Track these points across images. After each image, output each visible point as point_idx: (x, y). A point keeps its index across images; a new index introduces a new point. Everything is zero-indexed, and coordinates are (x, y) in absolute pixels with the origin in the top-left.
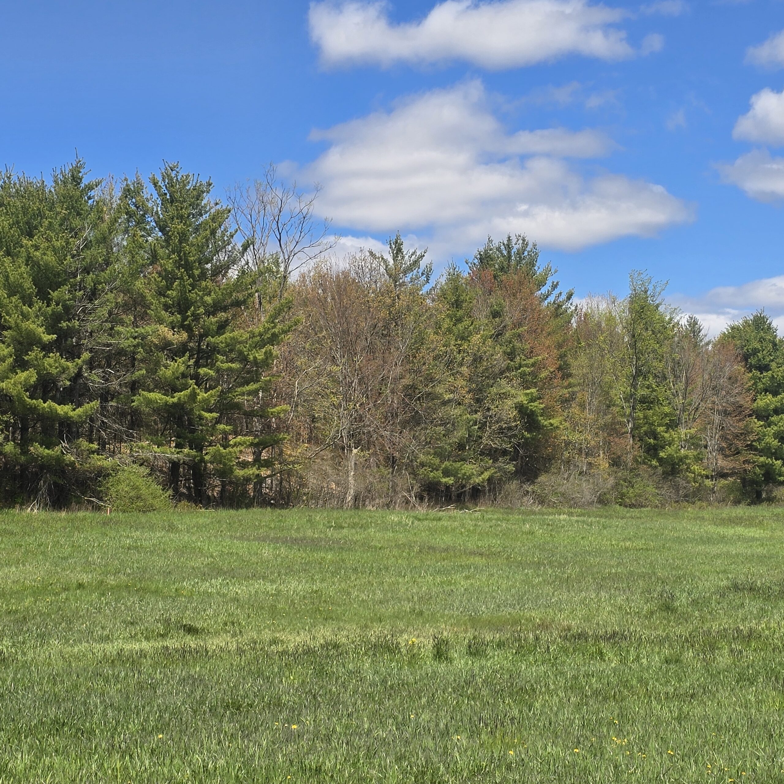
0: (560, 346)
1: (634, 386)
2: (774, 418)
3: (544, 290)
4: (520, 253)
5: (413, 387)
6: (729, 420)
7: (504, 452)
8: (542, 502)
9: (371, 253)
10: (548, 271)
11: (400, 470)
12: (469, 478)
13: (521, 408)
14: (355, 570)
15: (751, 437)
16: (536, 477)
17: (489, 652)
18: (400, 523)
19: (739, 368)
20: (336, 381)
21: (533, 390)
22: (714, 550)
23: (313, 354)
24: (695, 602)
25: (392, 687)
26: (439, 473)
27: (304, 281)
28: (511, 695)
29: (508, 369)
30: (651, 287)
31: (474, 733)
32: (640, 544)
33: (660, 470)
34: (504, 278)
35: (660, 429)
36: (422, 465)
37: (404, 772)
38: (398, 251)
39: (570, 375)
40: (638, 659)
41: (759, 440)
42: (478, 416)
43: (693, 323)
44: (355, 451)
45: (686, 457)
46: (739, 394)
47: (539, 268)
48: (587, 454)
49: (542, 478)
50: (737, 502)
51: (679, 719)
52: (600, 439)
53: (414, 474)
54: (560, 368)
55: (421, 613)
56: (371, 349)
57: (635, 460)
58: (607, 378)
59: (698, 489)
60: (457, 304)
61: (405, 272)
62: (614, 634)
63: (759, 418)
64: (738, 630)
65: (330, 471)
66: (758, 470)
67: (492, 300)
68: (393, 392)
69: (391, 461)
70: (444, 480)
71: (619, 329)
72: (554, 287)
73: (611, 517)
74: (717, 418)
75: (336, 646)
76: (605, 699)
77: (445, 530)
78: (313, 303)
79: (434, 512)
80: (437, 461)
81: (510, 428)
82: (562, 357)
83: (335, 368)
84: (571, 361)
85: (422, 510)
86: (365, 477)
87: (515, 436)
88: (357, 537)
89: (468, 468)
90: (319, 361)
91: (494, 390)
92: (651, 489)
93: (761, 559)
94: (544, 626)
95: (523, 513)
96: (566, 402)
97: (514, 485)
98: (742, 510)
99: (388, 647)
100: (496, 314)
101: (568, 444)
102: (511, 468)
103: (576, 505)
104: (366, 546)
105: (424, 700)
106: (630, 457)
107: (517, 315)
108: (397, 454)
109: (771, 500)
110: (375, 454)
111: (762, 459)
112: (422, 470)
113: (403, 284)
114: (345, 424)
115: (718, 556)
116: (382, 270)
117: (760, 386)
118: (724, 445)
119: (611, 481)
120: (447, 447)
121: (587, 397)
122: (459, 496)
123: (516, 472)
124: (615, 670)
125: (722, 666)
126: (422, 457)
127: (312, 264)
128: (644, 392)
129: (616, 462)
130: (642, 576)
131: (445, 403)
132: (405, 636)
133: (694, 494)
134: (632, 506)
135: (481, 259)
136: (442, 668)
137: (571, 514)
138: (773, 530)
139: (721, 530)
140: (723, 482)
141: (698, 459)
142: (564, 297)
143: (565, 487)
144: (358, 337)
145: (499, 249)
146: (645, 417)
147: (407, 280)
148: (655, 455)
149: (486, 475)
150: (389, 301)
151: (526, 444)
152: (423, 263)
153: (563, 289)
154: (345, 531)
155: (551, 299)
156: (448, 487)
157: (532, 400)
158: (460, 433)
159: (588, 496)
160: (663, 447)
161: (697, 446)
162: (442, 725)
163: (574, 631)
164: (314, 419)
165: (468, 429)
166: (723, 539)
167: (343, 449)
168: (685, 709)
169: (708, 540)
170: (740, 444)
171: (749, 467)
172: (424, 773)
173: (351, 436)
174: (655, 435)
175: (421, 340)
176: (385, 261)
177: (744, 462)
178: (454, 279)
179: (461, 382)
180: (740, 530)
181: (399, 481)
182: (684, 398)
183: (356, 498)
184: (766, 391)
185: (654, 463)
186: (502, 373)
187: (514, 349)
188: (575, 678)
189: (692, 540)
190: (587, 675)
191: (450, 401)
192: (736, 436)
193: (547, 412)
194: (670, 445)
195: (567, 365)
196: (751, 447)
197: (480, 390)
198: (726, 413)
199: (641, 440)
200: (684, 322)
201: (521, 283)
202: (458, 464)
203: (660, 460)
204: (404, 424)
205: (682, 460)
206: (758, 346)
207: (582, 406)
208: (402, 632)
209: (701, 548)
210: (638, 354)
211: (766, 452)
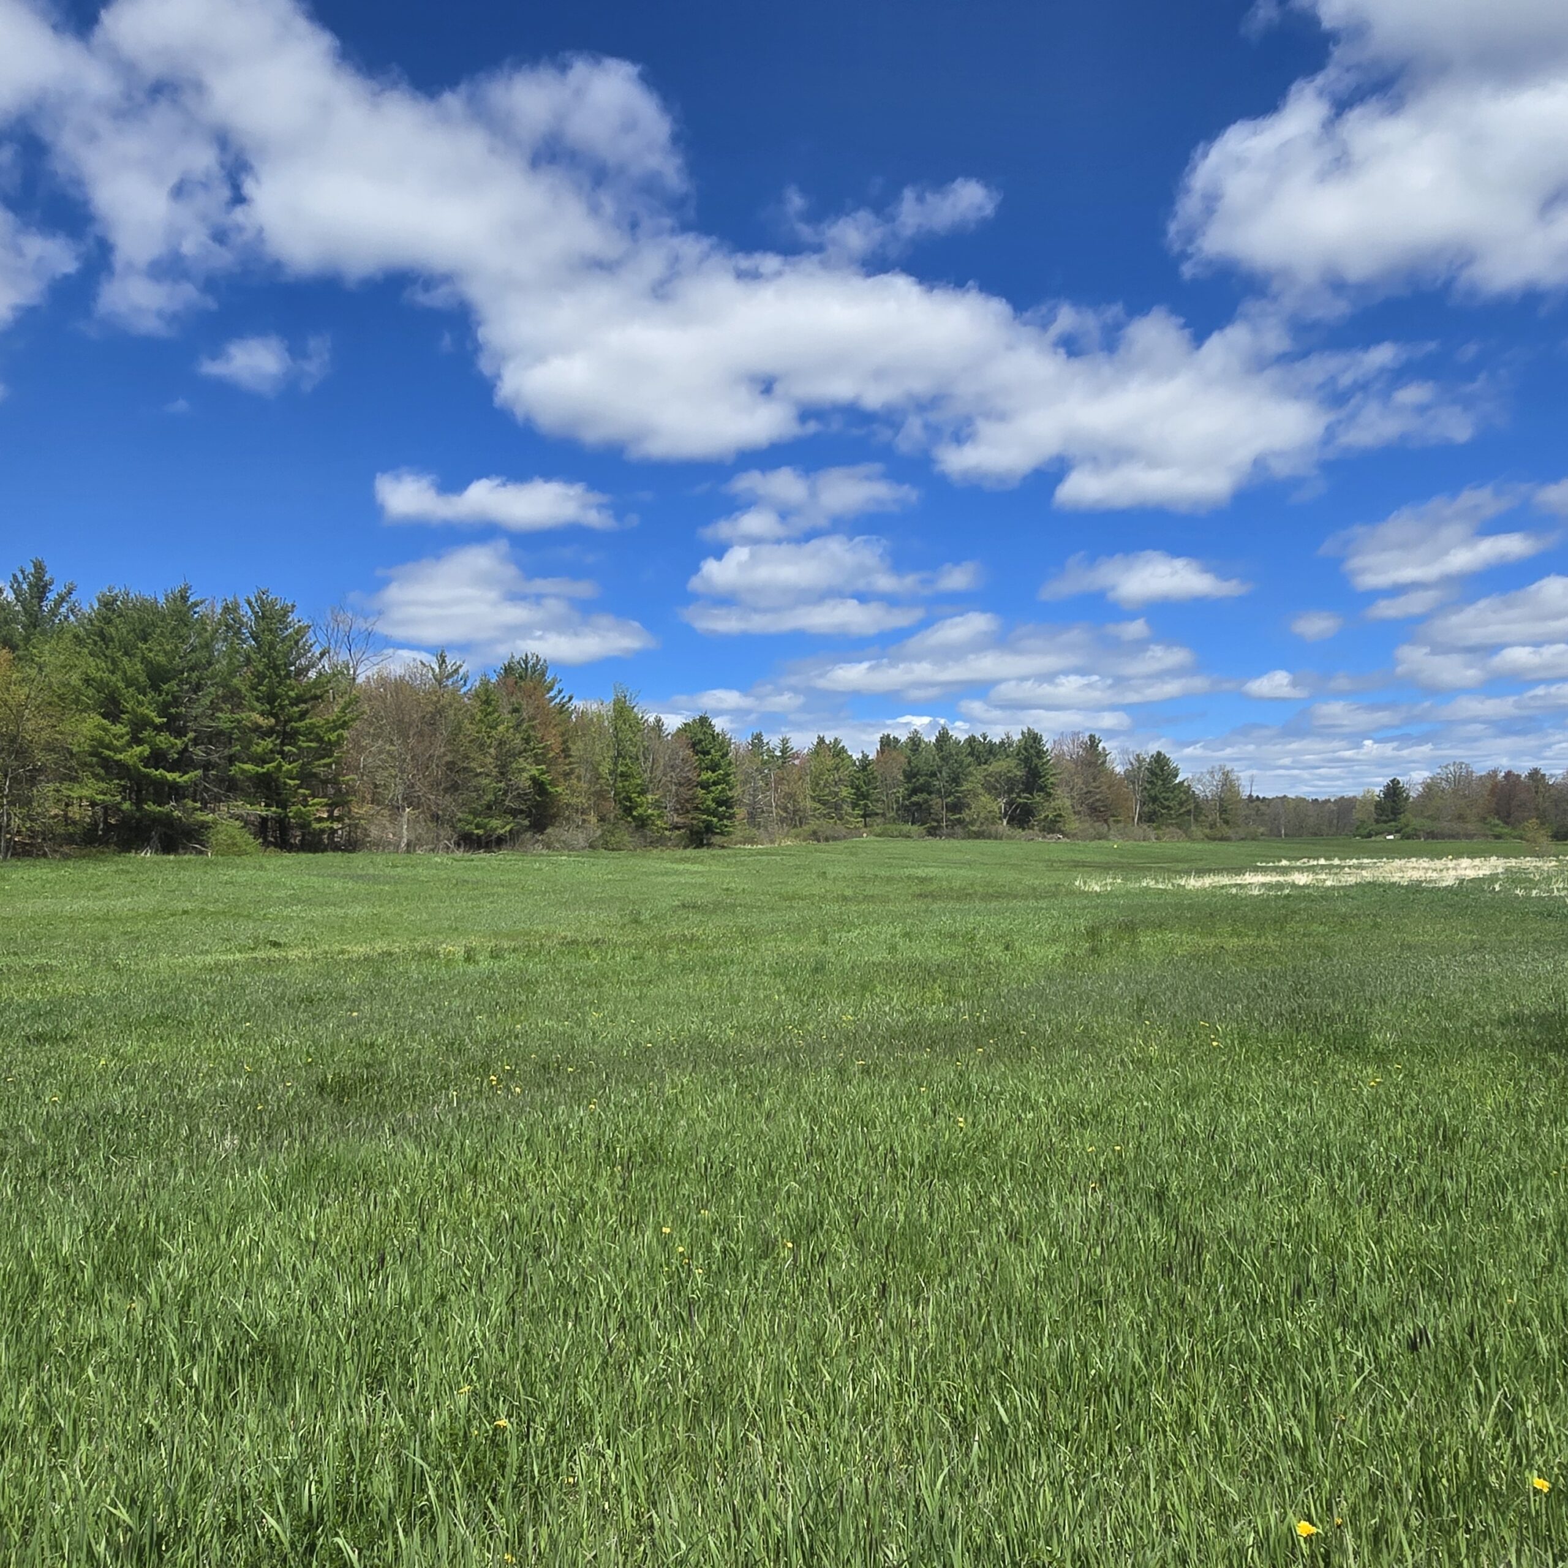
0: (563, 735)
1: (615, 764)
2: (713, 788)
3: (552, 694)
4: (534, 666)
5: (453, 763)
6: (681, 789)
7: (522, 812)
8: (549, 848)
9: (422, 663)
10: (554, 680)
11: (442, 824)
12: (495, 829)
13: (533, 779)
14: (406, 898)
15: (697, 801)
16: (545, 829)
17: (506, 955)
18: (442, 863)
19: (689, 752)
20: (394, 758)
21: (543, 767)
22: (671, 880)
23: (376, 737)
24: (655, 917)
25: (432, 983)
26: (473, 827)
27: (369, 682)
28: (521, 986)
29: (525, 750)
30: (628, 694)
31: (492, 1015)
32: (618, 877)
33: (633, 824)
34: (522, 684)
35: (633, 795)
36: (460, 820)
37: (438, 1043)
38: (442, 662)
39: (570, 756)
40: (613, 957)
41: (702, 803)
42: (502, 785)
43: (658, 720)
44: (408, 810)
45: (652, 815)
46: (689, 771)
47: (549, 678)
48: (582, 813)
49: (549, 830)
50: (685, 847)
51: (639, 998)
52: (592, 802)
53: (453, 827)
54: (563, 751)
55: (456, 929)
56: (420, 734)
57: (616, 817)
58: (598, 758)
59: (660, 837)
60: (487, 702)
61: (448, 678)
62: (597, 941)
63: (702, 788)
64: (684, 935)
65: (388, 824)
66: (701, 825)
67: (513, 699)
68: (437, 766)
69: (436, 818)
70: (476, 832)
71: (606, 723)
72: (560, 692)
73: (598, 858)
74: (674, 788)
75: (390, 954)
76: (589, 986)
77: (476, 868)
78: (375, 698)
79: (468, 855)
80: (471, 817)
81: (526, 794)
82: (565, 742)
83: (393, 748)
84: (571, 745)
85: (459, 854)
86: (416, 830)
87: (529, 800)
88: (410, 874)
89: (495, 823)
90: (380, 742)
91: (514, 765)
92: (627, 838)
93: (702, 886)
94: (548, 936)
95: (535, 855)
96: (567, 775)
97: (528, 835)
98: (690, 852)
99: (429, 953)
100: (516, 710)
101: (568, 805)
102: (526, 823)
103: (573, 849)
104: (415, 880)
105: (456, 992)
106: (612, 815)
107: (532, 711)
108: (440, 813)
109: (710, 845)
110: (423, 812)
111: (705, 816)
112: (459, 825)
113: (446, 686)
114: (401, 788)
115: (672, 885)
116: (430, 675)
117: (703, 765)
118: (678, 807)
119: (599, 832)
120: (480, 808)
121: (583, 772)
122: (487, 843)
123: (530, 827)
124: (596, 965)
125: (671, 961)
126: (460, 815)
127: (376, 668)
128: (624, 769)
129: (602, 819)
130: (618, 899)
131: (477, 775)
132: (444, 946)
133: (657, 841)
134: (613, 850)
135: (506, 670)
136: (471, 968)
137: (569, 856)
138: (710, 865)
139: (675, 866)
140: (677, 832)
141: (660, 816)
142: (566, 699)
143: (566, 836)
144: (411, 725)
145: (519, 663)
146: (624, 787)
147: (450, 683)
148: (630, 814)
149: (508, 828)
150: (435, 699)
151: (538, 805)
152: (461, 671)
153: (566, 694)
154: (399, 869)
155: (557, 700)
156: (479, 837)
157: (543, 773)
158: (490, 797)
159: (582, 844)
160: (635, 808)
161: (659, 807)
162: (468, 1010)
163: (569, 939)
164: (376, 786)
165: (495, 794)
166: (676, 873)
167: (398, 808)
168: (645, 991)
169: (666, 873)
170: (689, 806)
171: (695, 822)
172: (453, 1044)
173: (404, 799)
174: (629, 799)
175: (459, 727)
176: (432, 669)
177: (693, 819)
178: (485, 683)
179: (489, 760)
180: (688, 866)
181: (442, 833)
182: (651, 773)
183: (408, 845)
184: (707, 769)
185: (629, 819)
186: (521, 753)
187: (529, 736)
188: (568, 972)
189: (656, 874)
190: (577, 970)
191: (481, 773)
192: (687, 801)
193: (553, 783)
194: (641, 806)
195: (569, 749)
196: (697, 808)
197: (504, 766)
198: (680, 784)
199: (620, 803)
200: (652, 719)
201: (535, 688)
202: (486, 820)
203: (634, 817)
204: (446, 790)
205: (649, 817)
206: (702, 737)
207: (579, 778)
208: (442, 943)
209: (660, 879)
210: (619, 741)
211: (707, 811)
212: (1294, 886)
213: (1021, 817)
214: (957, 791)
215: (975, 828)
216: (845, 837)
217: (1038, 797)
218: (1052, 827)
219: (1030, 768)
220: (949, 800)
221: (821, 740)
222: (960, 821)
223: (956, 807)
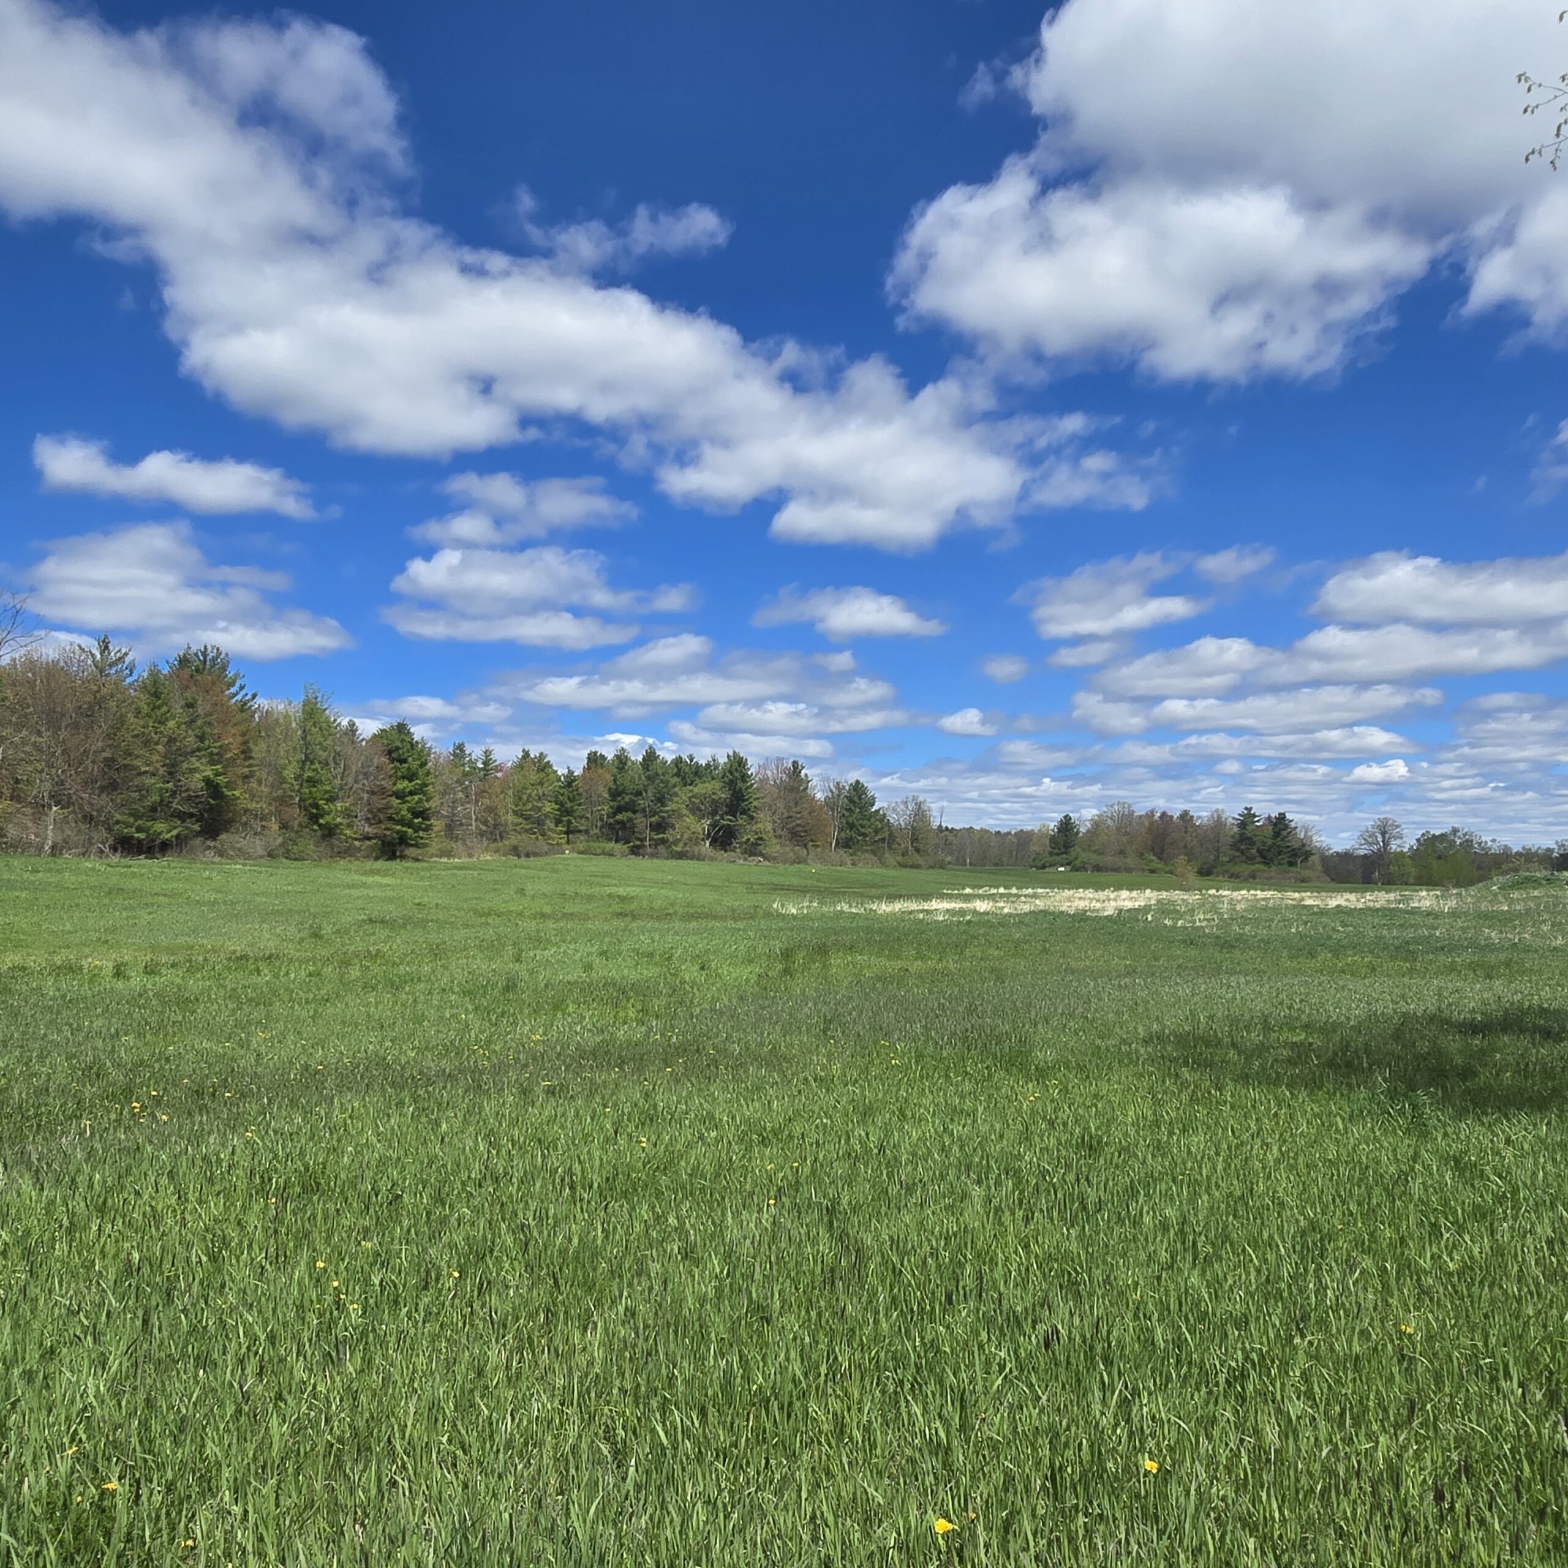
0: (243, 735)
1: (302, 769)
2: (409, 798)
3: (233, 690)
4: (214, 659)
5: (113, 760)
6: (375, 798)
7: (191, 815)
8: (221, 855)
9: (80, 647)
10: (237, 675)
11: (96, 825)
12: (160, 834)
13: (208, 781)
14: (48, 907)
15: (390, 811)
16: (218, 835)
17: (164, 971)
18: (93, 869)
19: (384, 760)
20: (39, 750)
21: (219, 767)
22: (356, 893)
23: (19, 727)
24: (338, 931)
25: (70, 1001)
26: (134, 830)
27: (15, 665)
28: (178, 1004)
29: (199, 750)
30: (320, 695)
31: (140, 1035)
32: (299, 888)
33: (319, 833)
34: (199, 678)
35: (321, 802)
36: (118, 822)
37: (73, 1068)
38: (105, 648)
39: (251, 758)
40: (287, 974)
41: (397, 813)
42: (170, 785)
43: (352, 724)
44: (55, 809)
45: (341, 824)
46: (384, 779)
47: (230, 673)
48: (261, 819)
49: (223, 836)
50: (377, 859)
51: (313, 1018)
52: (273, 808)
53: (109, 830)
54: (243, 752)
55: (107, 942)
56: (76, 726)
57: (300, 825)
58: (282, 762)
59: (349, 848)
60: (156, 695)
61: (111, 666)
62: (270, 957)
63: (397, 798)
64: (369, 951)
65: (30, 824)
66: (395, 835)
67: (188, 694)
68: (93, 762)
69: (89, 819)
70: (136, 835)
71: (294, 725)
72: (242, 688)
73: (278, 867)
74: (366, 796)
75: (24, 969)
76: (258, 1004)
77: (134, 875)
78: (21, 684)
79: (126, 861)
80: (132, 820)
81: (197, 797)
82: (246, 743)
83: (41, 740)
84: (251, 745)
85: (115, 859)
86: (63, 831)
87: (201, 802)
88: (53, 880)
89: (159, 826)
90: (24, 732)
91: (185, 766)
92: (312, 847)
93: (391, 900)
94: (214, 950)
95: (206, 863)
96: (246, 778)
97: (198, 841)
98: (380, 864)
99: (71, 968)
100: (190, 706)
101: (246, 810)
102: (197, 827)
103: (249, 858)
104: (60, 887)
105: (99, 1010)
106: (296, 823)
107: (208, 708)
108: (95, 813)
109: (403, 857)
110: (74, 812)
111: (399, 827)
112: (117, 827)
113: (108, 675)
114: (48, 785)
115: (358, 898)
116: (89, 662)
117: (399, 774)
118: (370, 816)
119: (280, 840)
120: (141, 809)
121: (264, 776)
122: (150, 848)
123: (200, 832)
124: (267, 982)
125: (353, 977)
126: (118, 817)
127: (23, 651)
128: (311, 774)
129: (284, 826)
130: (298, 912)
131: (140, 774)
132: (90, 960)
133: (345, 852)
134: (296, 859)
135: (180, 661)
136: (120, 985)
137: (245, 865)
138: (402, 879)
139: (364, 879)
140: (368, 843)
141: (350, 826)
142: (249, 697)
143: (242, 844)
144: (63, 715)
145: (196, 655)
146: (310, 793)
147: (113, 671)
148: (317, 823)
149: (175, 832)
150: (95, 688)
151: (211, 809)
152: (127, 660)
153: (249, 691)
154: (40, 874)
155: (239, 697)
156: (140, 841)
157: (217, 774)
158: (156, 798)
159: (261, 851)
160: (322, 816)
161: (349, 816)
162: (113, 1030)
163: (238, 954)
164: (17, 781)
165: (161, 796)
166: (364, 885)
167: (43, 806)
168: (320, 1010)
169: (353, 886)
170: (382, 816)
171: (388, 833)
172: (91, 1068)
173: (51, 797)
174: (316, 806)
175: (122, 720)
176: (93, 655)
177: (386, 829)
178: (154, 674)
179: (157, 757)
180: (377, 879)
181: (95, 835)
182: (342, 779)
183: (53, 848)
184: (404, 778)
185: (315, 827)
186: (193, 752)
187: (203, 733)
188: (234, 990)
189: (339, 886)
190: (244, 987)
191: (145, 772)
192: (379, 810)
193: (230, 785)
194: (329, 814)
195: (250, 750)
196: (390, 819)
197: (173, 766)
198: (373, 793)
199: (306, 810)
200: (345, 722)
201: (214, 683)
202: (149, 824)
203: (320, 825)
204: (103, 789)
205: (337, 826)
206: (399, 744)
207: (260, 782)
208: (86, 957)
209: (347, 891)
210: (307, 745)
211: (402, 822)
212: (975, 912)
213: (723, 839)
214: (661, 811)
215: (678, 849)
216: (546, 853)
217: (741, 820)
218: (753, 850)
219: (734, 791)
220: (653, 819)
221: (526, 754)
222: (663, 841)
223: (660, 827)
